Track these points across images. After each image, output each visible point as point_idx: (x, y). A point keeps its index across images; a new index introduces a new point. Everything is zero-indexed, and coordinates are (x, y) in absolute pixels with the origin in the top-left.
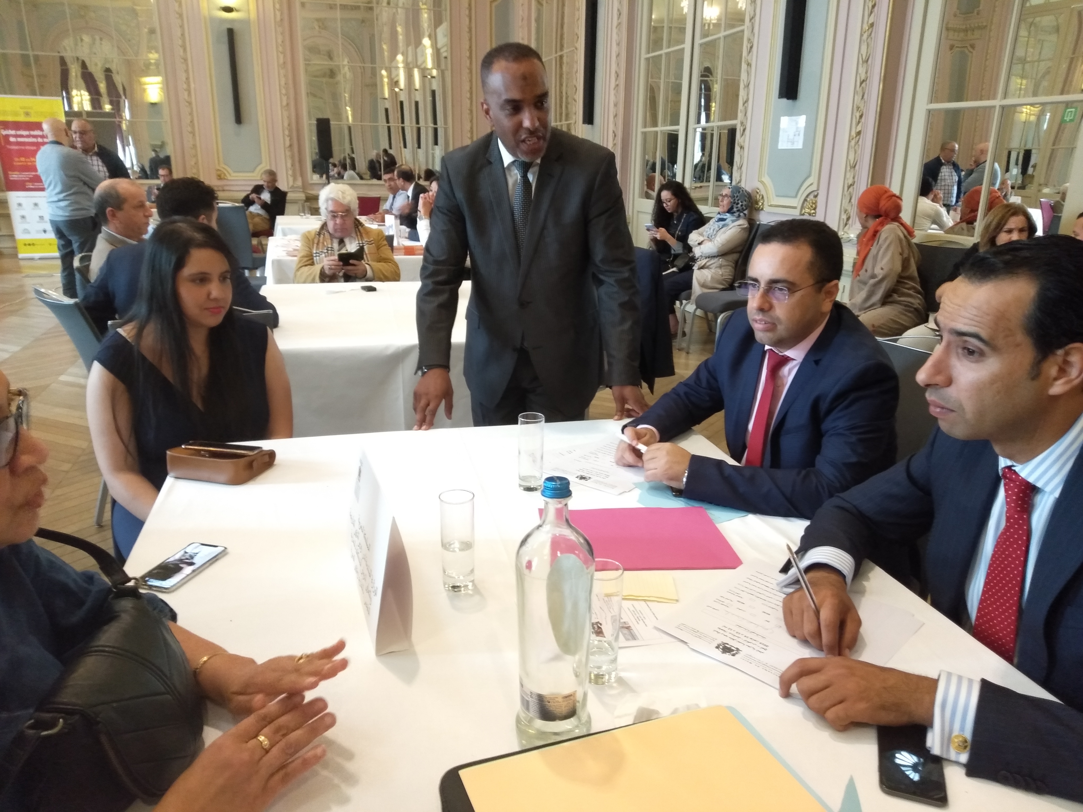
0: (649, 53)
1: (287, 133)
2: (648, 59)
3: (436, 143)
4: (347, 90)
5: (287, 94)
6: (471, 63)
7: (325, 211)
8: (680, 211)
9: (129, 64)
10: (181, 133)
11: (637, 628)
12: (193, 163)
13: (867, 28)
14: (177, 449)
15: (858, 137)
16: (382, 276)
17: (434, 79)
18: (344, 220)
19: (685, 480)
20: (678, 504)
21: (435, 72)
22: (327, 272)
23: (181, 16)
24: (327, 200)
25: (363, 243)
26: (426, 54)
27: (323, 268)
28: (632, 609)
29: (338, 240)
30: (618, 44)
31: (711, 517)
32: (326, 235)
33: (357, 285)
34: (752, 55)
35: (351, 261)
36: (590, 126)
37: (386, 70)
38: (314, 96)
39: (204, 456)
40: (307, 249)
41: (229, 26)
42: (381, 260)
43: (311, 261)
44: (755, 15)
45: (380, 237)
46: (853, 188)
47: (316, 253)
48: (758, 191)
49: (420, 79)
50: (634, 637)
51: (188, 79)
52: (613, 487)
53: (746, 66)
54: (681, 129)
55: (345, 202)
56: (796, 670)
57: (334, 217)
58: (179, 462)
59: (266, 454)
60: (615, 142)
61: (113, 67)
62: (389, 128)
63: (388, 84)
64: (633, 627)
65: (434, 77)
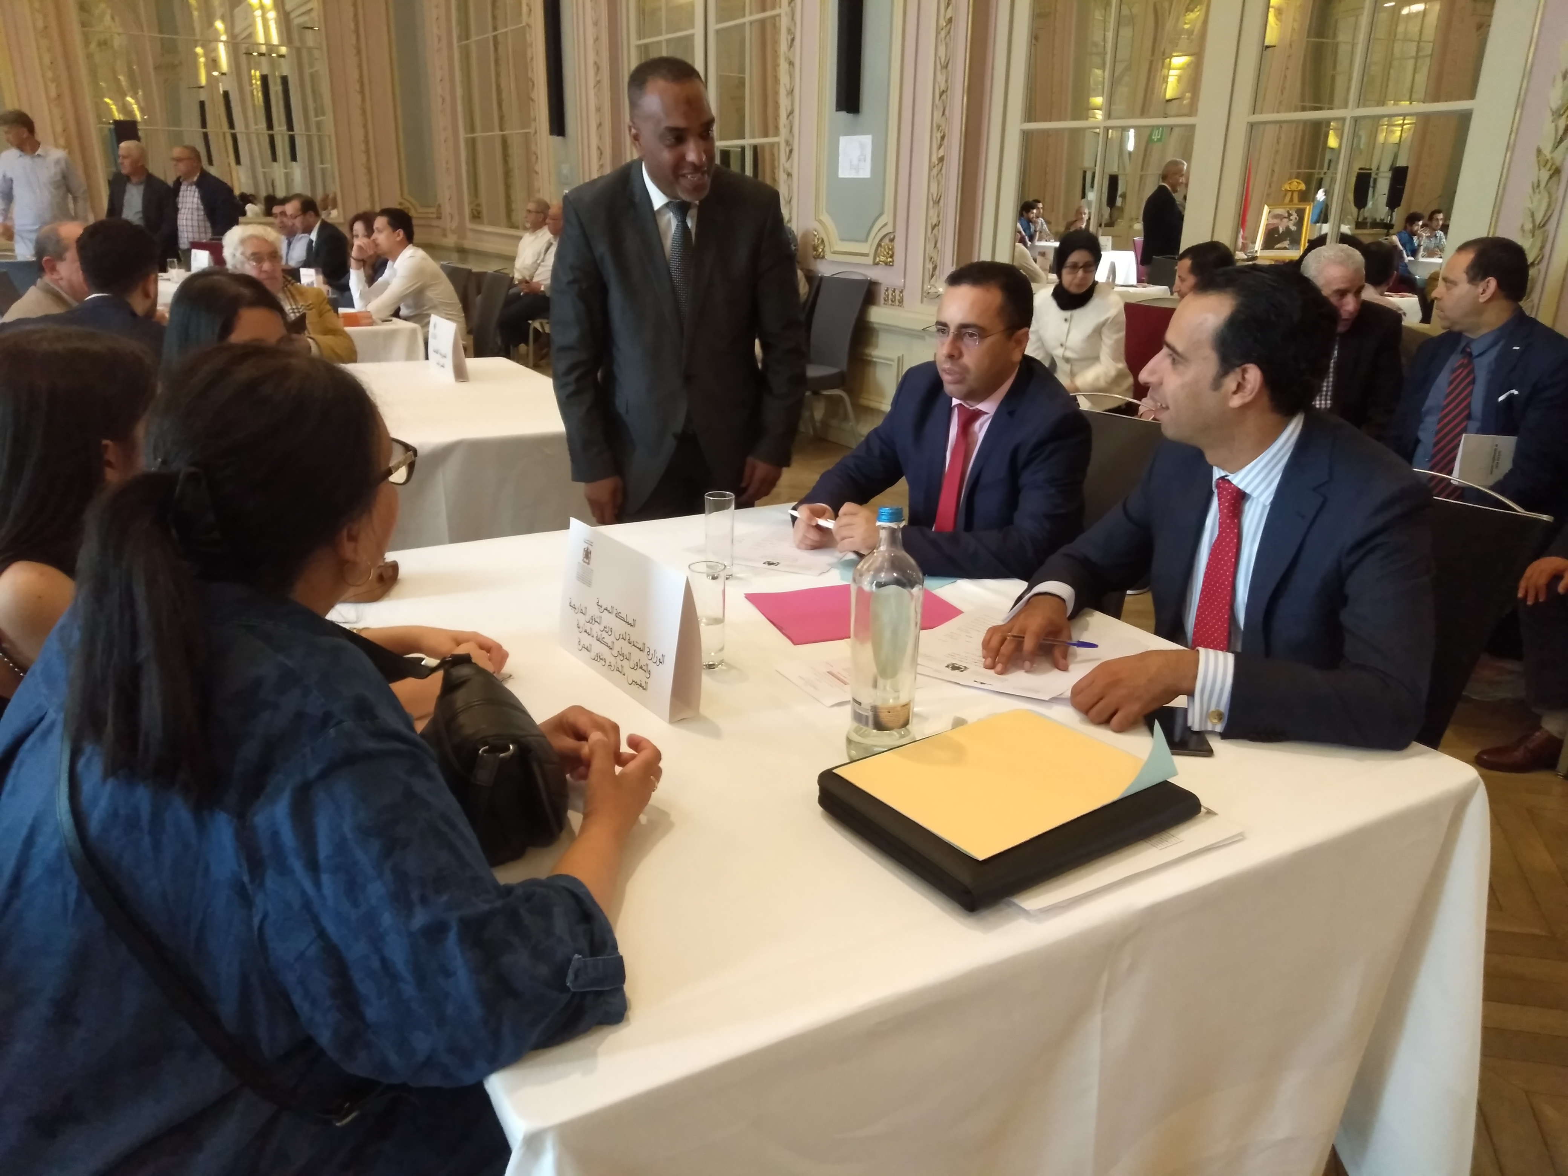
0: (641, 38)
2: (640, 47)
6: (358, 39)
13: (945, 24)
15: (940, 165)
16: (333, 355)
17: (282, 59)
30: (595, 25)
34: (794, 51)
36: (560, 138)
46: (938, 230)
52: (808, 568)
53: (786, 65)
60: (602, 162)
62: (206, 135)
65: (283, 56)
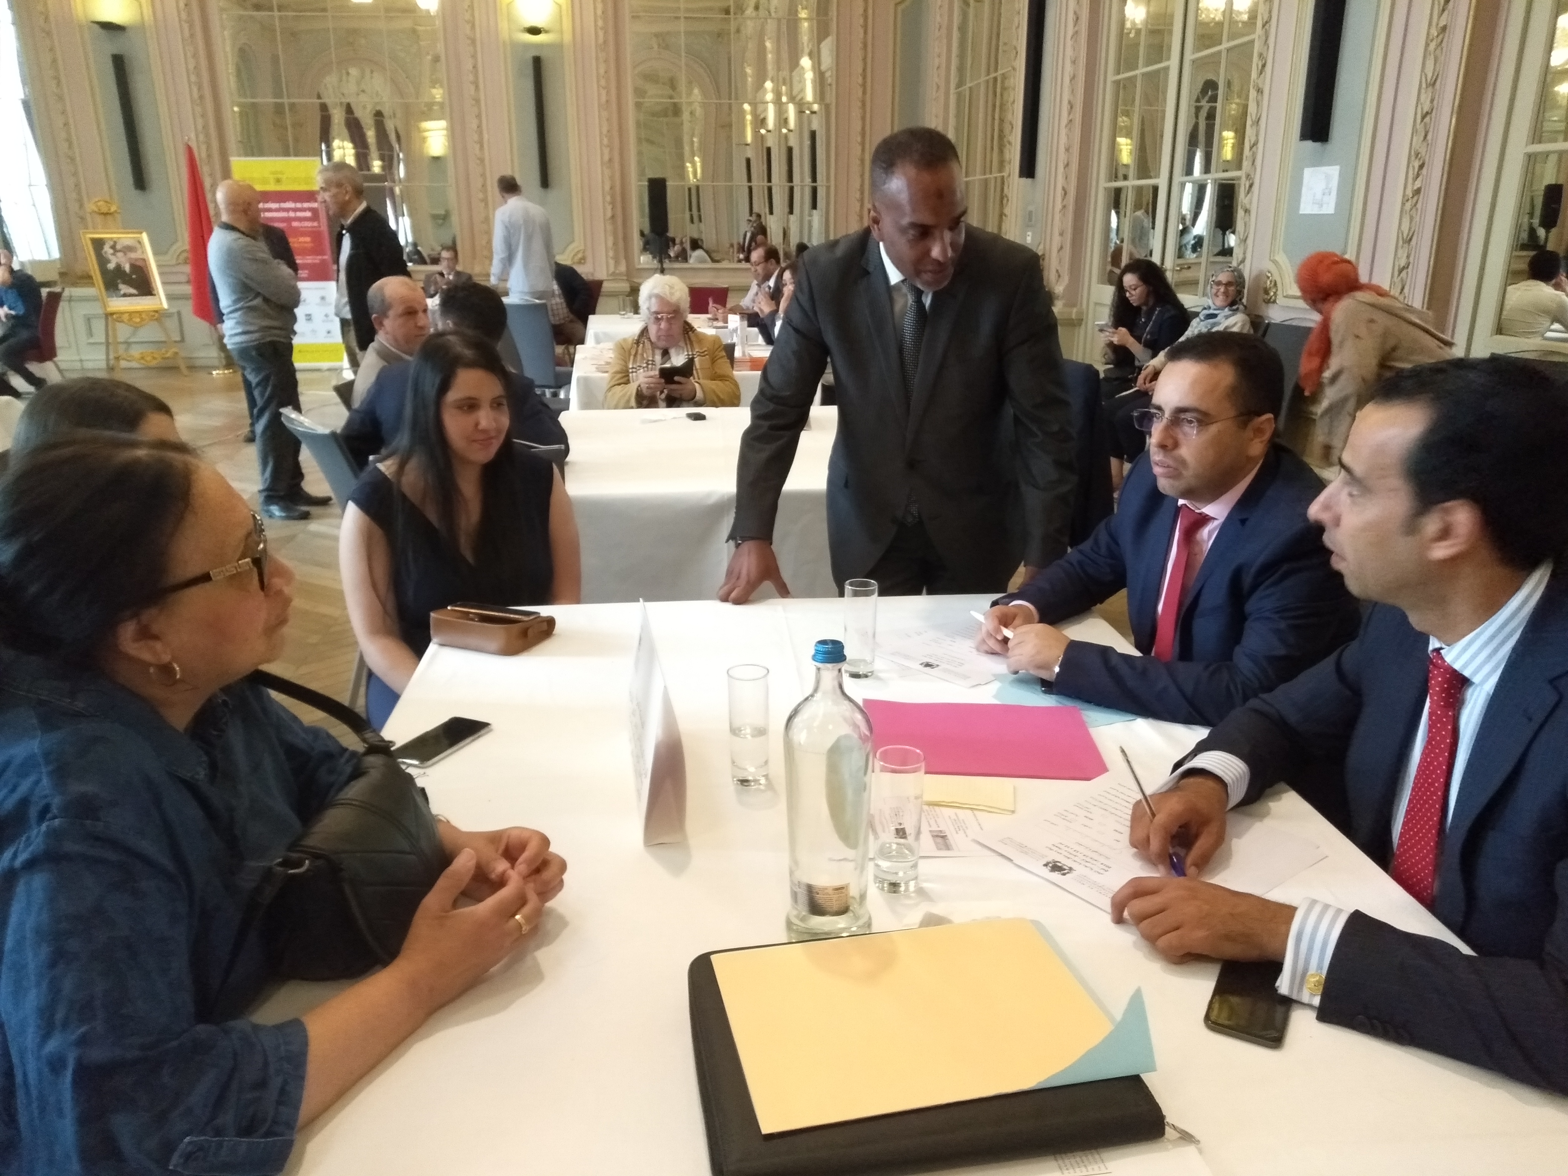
0: (1119, 74)
1: (608, 198)
2: (1117, 83)
3: (814, 206)
4: (696, 132)
5: (610, 146)
6: (864, 93)
7: (646, 311)
8: (1151, 303)
9: (407, 107)
10: (470, 203)
11: (954, 838)
12: (484, 242)
13: (1436, 34)
14: (442, 611)
15: (1415, 198)
16: (716, 399)
17: (814, 115)
18: (671, 324)
19: (1057, 669)
20: (1048, 701)
21: (816, 107)
22: (645, 391)
23: (473, 41)
24: (650, 297)
25: (693, 355)
26: (805, 80)
27: (639, 386)
28: (954, 817)
29: (661, 351)
30: (1074, 62)
31: (1085, 718)
32: (646, 344)
33: (682, 412)
34: (1265, 77)
35: (676, 378)
36: (1029, 180)
37: (750, 104)
38: (650, 142)
39: (472, 620)
40: (623, 363)
41: (537, 54)
42: (716, 377)
43: (626, 378)
44: (1270, 17)
45: (716, 346)
46: (1407, 273)
47: (633, 368)
48: (1269, 275)
49: (795, 116)
50: (948, 847)
51: (479, 126)
52: (965, 677)
53: (1255, 93)
54: (1162, 183)
55: (674, 299)
56: (1130, 890)
57: (658, 320)
58: (444, 626)
59: (544, 621)
60: (1065, 203)
61: (386, 112)
62: (750, 188)
63: (751, 123)
64: (949, 837)
65: (814, 113)
